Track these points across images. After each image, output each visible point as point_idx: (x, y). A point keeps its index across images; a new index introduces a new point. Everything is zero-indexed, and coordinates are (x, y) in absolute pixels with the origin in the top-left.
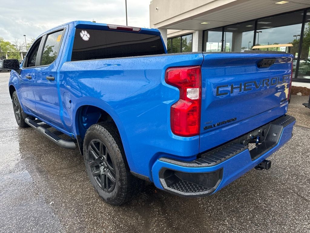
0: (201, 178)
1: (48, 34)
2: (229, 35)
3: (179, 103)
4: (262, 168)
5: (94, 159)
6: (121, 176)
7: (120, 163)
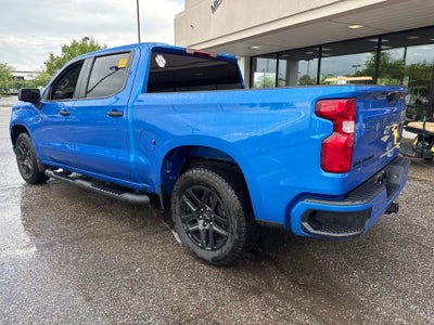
0: (350, 219)
1: (96, 57)
2: (283, 63)
3: (332, 137)
4: (390, 213)
5: (190, 211)
6: (240, 227)
7: (239, 212)
